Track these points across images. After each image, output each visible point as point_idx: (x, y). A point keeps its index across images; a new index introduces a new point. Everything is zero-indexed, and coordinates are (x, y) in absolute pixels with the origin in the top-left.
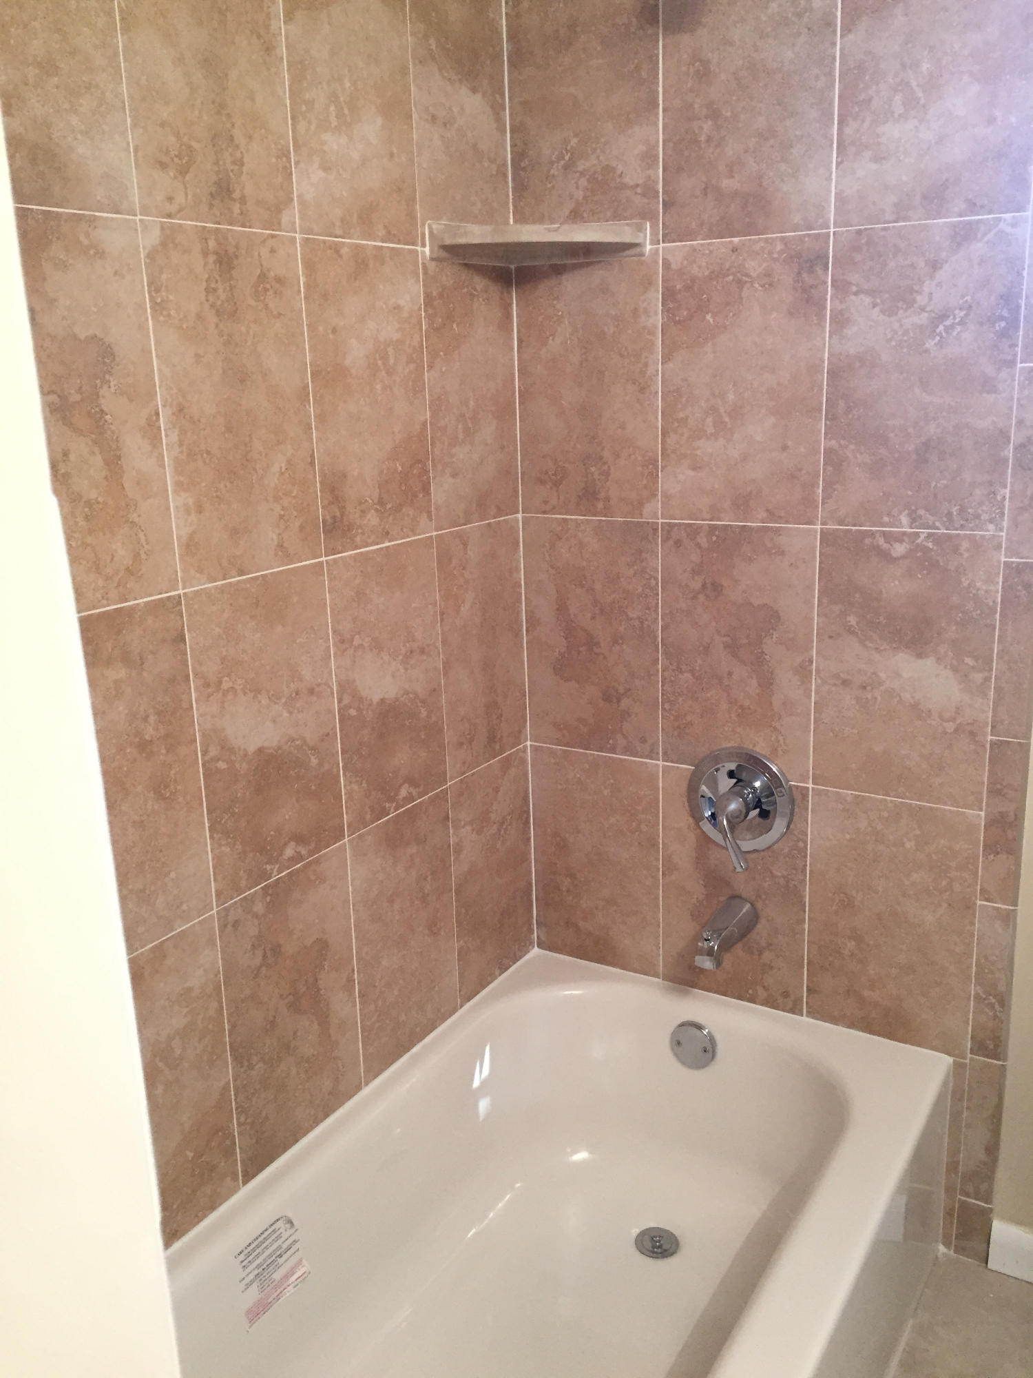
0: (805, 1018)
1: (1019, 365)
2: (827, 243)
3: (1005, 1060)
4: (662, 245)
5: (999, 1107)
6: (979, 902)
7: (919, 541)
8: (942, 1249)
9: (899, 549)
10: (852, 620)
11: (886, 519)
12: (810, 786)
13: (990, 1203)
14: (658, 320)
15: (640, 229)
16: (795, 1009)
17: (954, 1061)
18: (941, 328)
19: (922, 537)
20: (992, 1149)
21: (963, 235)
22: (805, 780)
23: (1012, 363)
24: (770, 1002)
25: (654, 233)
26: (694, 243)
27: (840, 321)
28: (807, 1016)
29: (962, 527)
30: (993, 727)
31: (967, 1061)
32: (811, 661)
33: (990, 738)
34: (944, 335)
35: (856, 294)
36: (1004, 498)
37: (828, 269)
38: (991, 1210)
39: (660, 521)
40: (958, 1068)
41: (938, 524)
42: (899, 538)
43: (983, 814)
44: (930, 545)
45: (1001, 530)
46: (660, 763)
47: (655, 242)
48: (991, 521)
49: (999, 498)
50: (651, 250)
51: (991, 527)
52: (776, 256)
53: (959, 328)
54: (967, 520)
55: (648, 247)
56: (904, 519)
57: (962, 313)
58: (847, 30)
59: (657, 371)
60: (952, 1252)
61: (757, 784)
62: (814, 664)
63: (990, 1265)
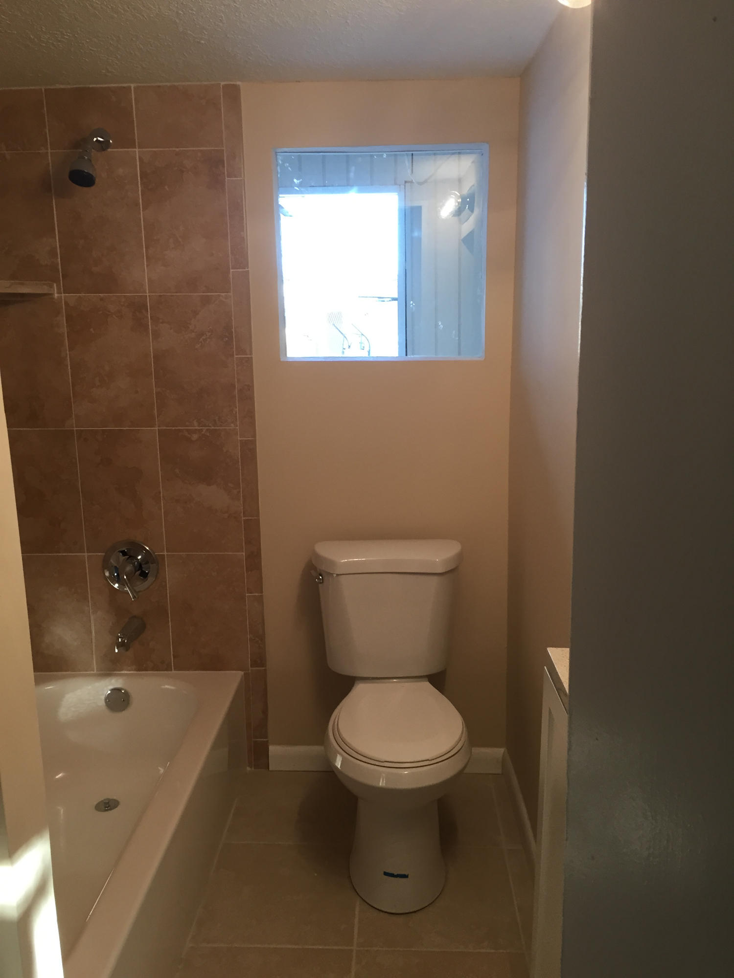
0: (173, 672)
1: (235, 356)
2: (146, 300)
3: (265, 667)
4: (63, 295)
5: (265, 690)
6: (247, 595)
7: (203, 433)
8: (248, 769)
9: (195, 437)
10: (177, 471)
11: (187, 423)
12: (165, 553)
13: (266, 737)
14: (64, 330)
15: (51, 287)
16: (168, 668)
17: (244, 673)
18: (201, 339)
19: (204, 431)
20: (265, 712)
21: (206, 301)
22: (163, 551)
23: (233, 355)
24: (156, 668)
25: (59, 289)
26: (80, 295)
27: (156, 335)
28: (174, 670)
29: (221, 426)
30: (244, 513)
31: (250, 672)
32: (160, 493)
33: (243, 518)
34: (203, 342)
35: (162, 323)
36: (236, 413)
37: (148, 311)
38: (267, 741)
39: (75, 429)
40: (246, 675)
41: (210, 425)
42: (195, 431)
43: (244, 553)
44: (208, 434)
45: (237, 426)
46: (86, 554)
47: (59, 293)
48: (232, 423)
49: (234, 412)
50: (58, 297)
51: (232, 425)
52: (122, 304)
53: (209, 340)
54: (222, 422)
55: (56, 295)
56: (195, 423)
57: (210, 334)
58: (145, 208)
59: (67, 354)
60: (253, 769)
61: (139, 557)
62: (162, 493)
63: (271, 768)
